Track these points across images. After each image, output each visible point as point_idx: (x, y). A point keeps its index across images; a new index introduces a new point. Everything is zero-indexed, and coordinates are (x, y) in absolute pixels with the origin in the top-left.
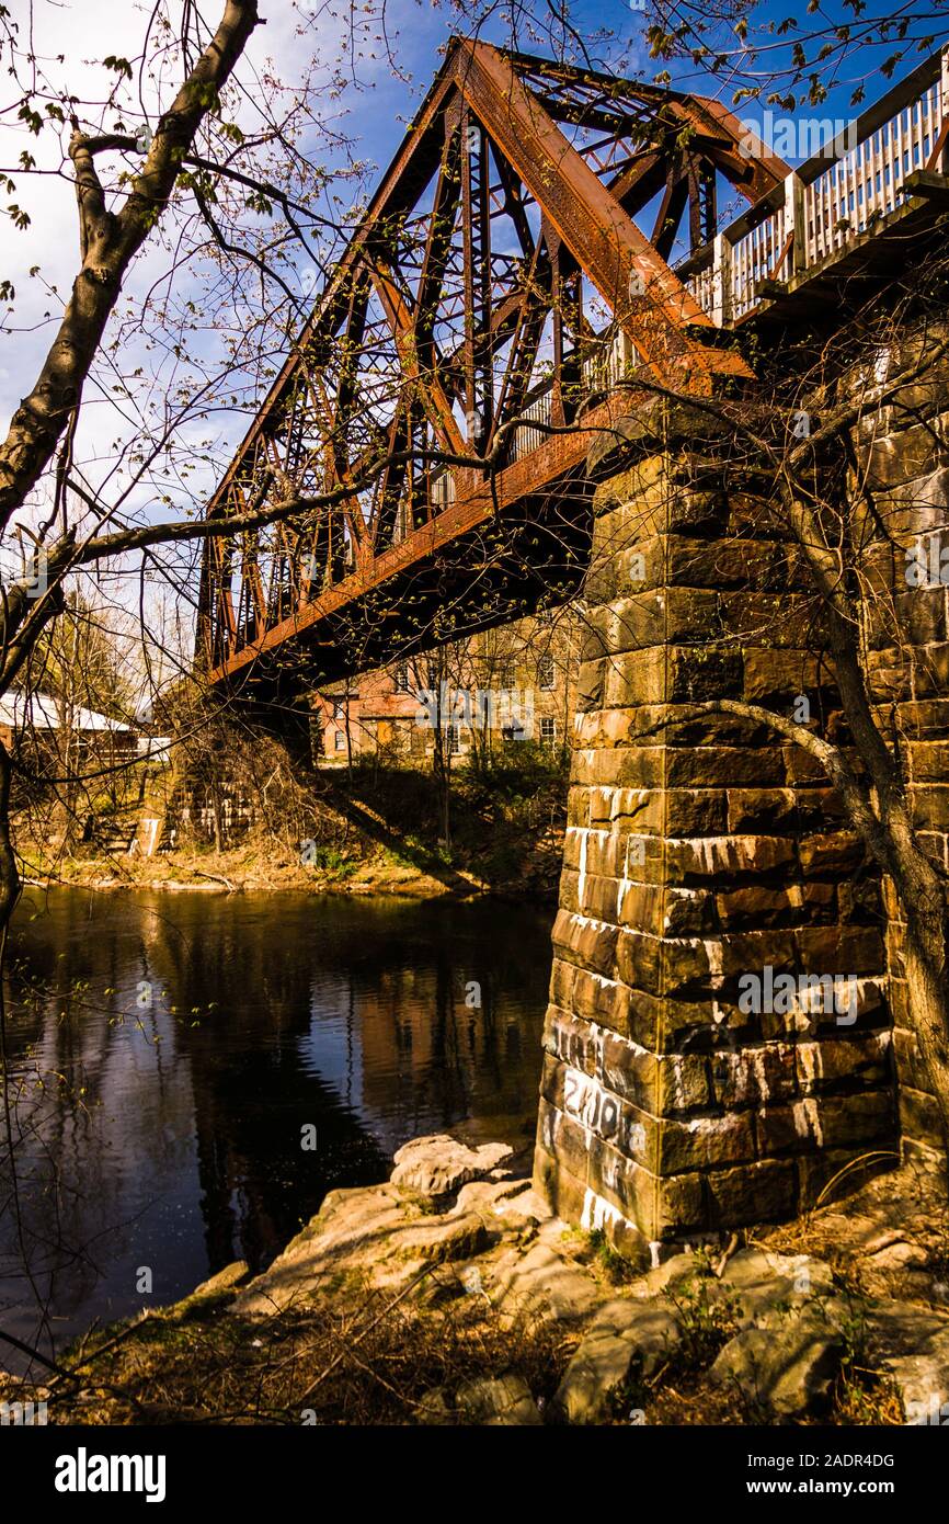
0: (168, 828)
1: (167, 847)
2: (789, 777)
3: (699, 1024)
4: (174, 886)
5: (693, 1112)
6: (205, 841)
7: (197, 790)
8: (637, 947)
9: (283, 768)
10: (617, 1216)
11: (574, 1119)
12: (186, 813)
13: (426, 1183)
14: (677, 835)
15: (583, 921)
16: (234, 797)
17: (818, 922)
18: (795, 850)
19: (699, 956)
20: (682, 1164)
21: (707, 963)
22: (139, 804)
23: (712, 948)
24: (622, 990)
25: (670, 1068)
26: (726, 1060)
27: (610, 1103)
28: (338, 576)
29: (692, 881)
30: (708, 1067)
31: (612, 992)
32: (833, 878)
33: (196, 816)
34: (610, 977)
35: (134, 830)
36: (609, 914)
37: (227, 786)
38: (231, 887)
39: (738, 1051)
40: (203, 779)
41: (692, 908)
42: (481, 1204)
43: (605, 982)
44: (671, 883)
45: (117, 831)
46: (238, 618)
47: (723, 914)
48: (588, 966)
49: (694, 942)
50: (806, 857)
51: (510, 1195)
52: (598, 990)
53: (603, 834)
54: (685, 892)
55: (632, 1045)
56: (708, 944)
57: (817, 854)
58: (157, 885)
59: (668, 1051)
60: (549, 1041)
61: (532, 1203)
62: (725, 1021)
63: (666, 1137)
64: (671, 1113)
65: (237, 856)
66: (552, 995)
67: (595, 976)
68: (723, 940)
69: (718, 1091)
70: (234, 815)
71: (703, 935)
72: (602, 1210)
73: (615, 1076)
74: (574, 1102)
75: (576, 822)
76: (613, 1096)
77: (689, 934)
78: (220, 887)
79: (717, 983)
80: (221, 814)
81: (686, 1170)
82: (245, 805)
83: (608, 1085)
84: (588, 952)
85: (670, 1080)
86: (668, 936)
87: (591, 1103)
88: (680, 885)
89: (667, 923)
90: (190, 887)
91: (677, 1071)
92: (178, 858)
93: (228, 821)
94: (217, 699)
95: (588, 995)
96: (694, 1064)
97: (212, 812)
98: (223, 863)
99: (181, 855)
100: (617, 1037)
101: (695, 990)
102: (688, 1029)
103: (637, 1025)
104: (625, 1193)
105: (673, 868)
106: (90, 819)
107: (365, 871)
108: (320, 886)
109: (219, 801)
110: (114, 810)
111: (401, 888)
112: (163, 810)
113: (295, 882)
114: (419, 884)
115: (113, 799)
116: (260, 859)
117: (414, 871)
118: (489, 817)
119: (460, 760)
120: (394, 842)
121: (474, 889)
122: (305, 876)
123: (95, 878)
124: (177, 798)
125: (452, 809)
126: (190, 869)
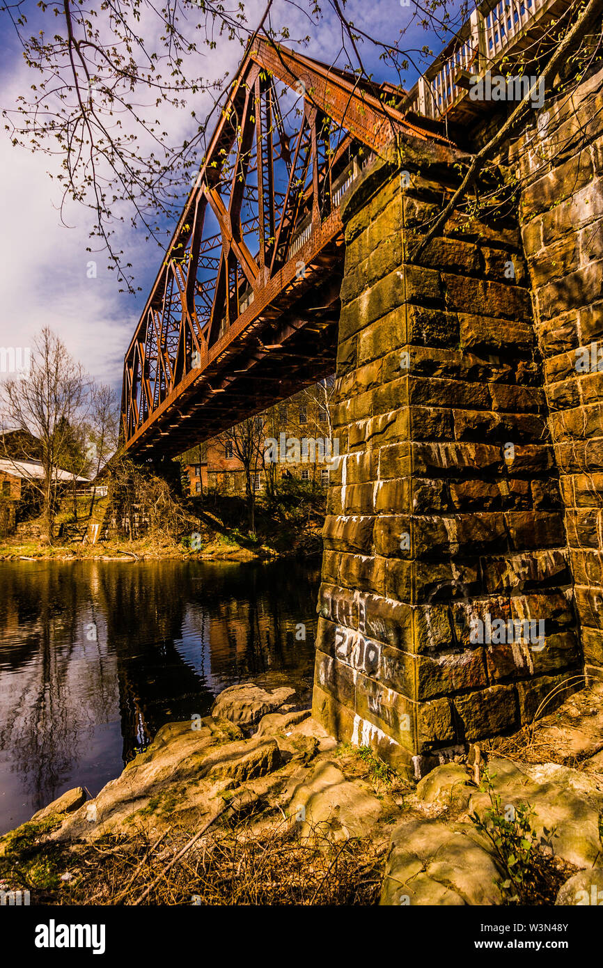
0: (104, 529)
1: (104, 539)
3: (443, 579)
4: (106, 558)
5: (441, 649)
6: (124, 535)
7: (120, 508)
9: (165, 494)
11: (343, 663)
12: (114, 521)
13: (236, 716)
14: (420, 439)
15: (345, 519)
16: (140, 512)
19: (441, 527)
22: (88, 518)
24: (379, 561)
25: (423, 615)
26: (463, 609)
31: (371, 564)
33: (119, 520)
34: (368, 553)
35: (86, 530)
37: (137, 506)
38: (137, 558)
40: (122, 501)
43: (364, 558)
45: (77, 531)
50: (510, 460)
52: (362, 565)
53: (359, 453)
54: (427, 480)
58: (97, 558)
59: (420, 602)
60: (322, 608)
63: (421, 670)
64: (424, 650)
65: (142, 543)
67: (358, 556)
69: (458, 633)
70: (140, 521)
71: (441, 513)
72: (366, 729)
74: (343, 651)
78: (131, 559)
80: (133, 521)
81: (437, 696)
82: (145, 516)
85: (423, 624)
90: (115, 559)
91: (428, 617)
92: (109, 545)
93: (137, 525)
94: (130, 457)
95: (352, 570)
96: (440, 611)
97: (128, 520)
98: (133, 546)
99: (111, 542)
105: (418, 462)
106: (62, 525)
107: (210, 548)
108: (185, 557)
109: (132, 513)
110: (75, 520)
111: (229, 556)
112: (102, 519)
113: (172, 555)
114: (239, 554)
115: (75, 514)
116: (153, 544)
117: (236, 547)
118: (276, 519)
119: (261, 490)
120: (225, 533)
121: (269, 556)
122: (177, 552)
123: (63, 556)
124: (109, 512)
125: (256, 515)
126: (115, 549)
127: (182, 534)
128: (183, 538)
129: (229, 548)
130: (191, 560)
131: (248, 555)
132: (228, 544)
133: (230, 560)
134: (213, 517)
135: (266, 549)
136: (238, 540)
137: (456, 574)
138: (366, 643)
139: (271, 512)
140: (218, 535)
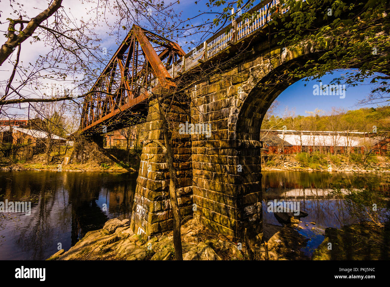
0: (71, 159)
1: (70, 163)
2: (178, 153)
3: (160, 196)
4: (71, 171)
5: (158, 211)
6: (79, 162)
7: (78, 152)
8: (150, 183)
9: (96, 148)
10: (144, 232)
11: (138, 214)
12: (75, 156)
13: (110, 228)
14: (158, 162)
15: (142, 178)
16: (86, 153)
17: (182, 177)
18: (178, 165)
19: (161, 183)
20: (155, 221)
21: (162, 185)
22: (64, 154)
23: (163, 182)
24: (147, 190)
25: (154, 204)
26: (164, 202)
27: (144, 211)
28: (108, 113)
29: (160, 170)
30: (161, 203)
31: (146, 190)
32: (185, 170)
33: (77, 157)
34: (146, 188)
35: (63, 159)
36: (146, 177)
37: (85, 151)
38: (83, 171)
39: (167, 200)
40: (79, 150)
41: (160, 175)
42: (119, 232)
43: (145, 189)
44: (156, 171)
45: (59, 160)
46: (89, 119)
47: (165, 176)
48: (142, 186)
49: (160, 181)
50: (180, 166)
51: (125, 229)
52: (144, 190)
53: (146, 162)
54: (159, 172)
55: (148, 200)
56: (162, 181)
57: (182, 166)
58: (67, 170)
59: (154, 201)
60: (135, 200)
61: (129, 231)
62: (164, 195)
63: (153, 216)
64: (154, 212)
65: (85, 165)
66: (136, 191)
67: (143, 188)
68: (165, 181)
69: (163, 207)
70: (86, 157)
71: (161, 180)
72: (141, 231)
73: (145, 206)
74: (138, 211)
75: (142, 160)
76: (144, 210)
77: (160, 180)
78: (81, 171)
79: (163, 188)
80: (83, 157)
81: (156, 222)
82: (88, 155)
83: (144, 207)
84: (142, 183)
85: (154, 206)
86: (156, 180)
87: (141, 211)
88: (158, 171)
89: (155, 178)
90: (74, 171)
91: (155, 204)
92: (72, 165)
93: (84, 158)
94: (84, 134)
95: (142, 191)
96: (159, 203)
97: (81, 156)
98: (82, 166)
99: (73, 164)
100: (146, 199)
101: (160, 190)
102: (158, 196)
103: (150, 196)
104: (145, 228)
105: (157, 168)
106: (53, 157)
107: (112, 168)
108: (102, 171)
109: (82, 154)
110: (59, 155)
111: (119, 171)
112: (70, 155)
113: (97, 170)
114: (122, 170)
115: (59, 153)
116: (90, 165)
117: (121, 168)
118: (137, 158)
119: (132, 148)
120: (118, 163)
121: (133, 171)
122: (99, 169)
123: (52, 169)
124: (73, 153)
125: (130, 156)
126: (75, 167)
127: (102, 162)
128: (102, 164)
129: (119, 168)
130: (104, 172)
131: (125, 170)
132: (118, 166)
133: (119, 172)
134: (114, 157)
135: (132, 169)
136: (122, 165)
137: (163, 194)
138: (143, 210)
139: (135, 155)
140: (115, 163)
